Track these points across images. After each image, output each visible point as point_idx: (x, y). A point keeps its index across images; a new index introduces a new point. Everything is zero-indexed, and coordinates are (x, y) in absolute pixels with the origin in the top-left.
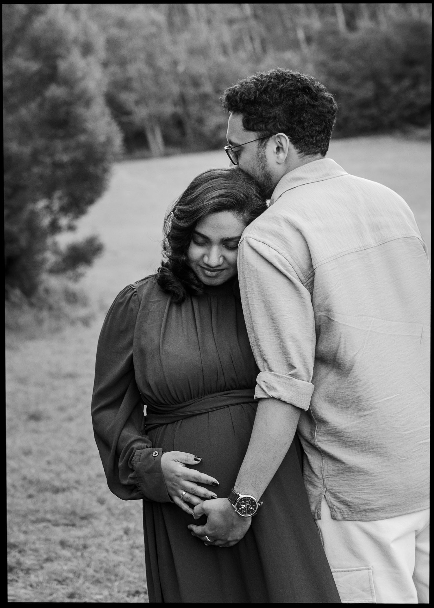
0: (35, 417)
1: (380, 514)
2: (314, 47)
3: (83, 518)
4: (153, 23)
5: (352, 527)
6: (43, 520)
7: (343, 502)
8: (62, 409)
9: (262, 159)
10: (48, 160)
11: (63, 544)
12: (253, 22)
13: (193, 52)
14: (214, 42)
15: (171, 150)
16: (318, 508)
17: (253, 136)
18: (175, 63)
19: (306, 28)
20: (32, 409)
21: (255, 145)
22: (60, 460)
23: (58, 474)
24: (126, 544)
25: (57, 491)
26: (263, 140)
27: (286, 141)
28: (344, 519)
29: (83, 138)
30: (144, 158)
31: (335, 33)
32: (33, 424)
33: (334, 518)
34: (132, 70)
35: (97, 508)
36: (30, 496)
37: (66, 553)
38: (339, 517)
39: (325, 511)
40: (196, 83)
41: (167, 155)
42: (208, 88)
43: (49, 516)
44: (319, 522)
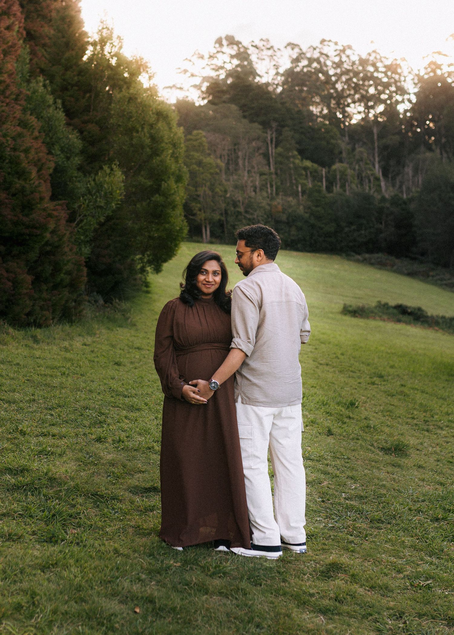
0: (118, 364)
1: (261, 404)
2: (305, 197)
3: (137, 409)
4: (218, 166)
5: (249, 407)
6: (118, 407)
7: (247, 397)
8: (132, 363)
9: (251, 259)
10: (146, 234)
11: (126, 417)
12: (274, 176)
13: (236, 187)
14: (250, 184)
15: (214, 240)
16: (237, 398)
17: (249, 249)
18: (226, 191)
19: (303, 185)
20: (117, 360)
21: (249, 252)
22: (129, 384)
23: (127, 390)
24: (155, 422)
25: (125, 396)
26: (253, 251)
27: (262, 252)
28: (246, 404)
29: (167, 226)
30: (198, 242)
31: (319, 191)
32: (116, 367)
33: (242, 403)
34: (201, 191)
35: (143, 407)
36: (112, 397)
37: (126, 421)
38: (245, 402)
39: (240, 399)
40: (235, 204)
41: (211, 243)
42: (242, 209)
43: (120, 406)
44: (236, 404)
